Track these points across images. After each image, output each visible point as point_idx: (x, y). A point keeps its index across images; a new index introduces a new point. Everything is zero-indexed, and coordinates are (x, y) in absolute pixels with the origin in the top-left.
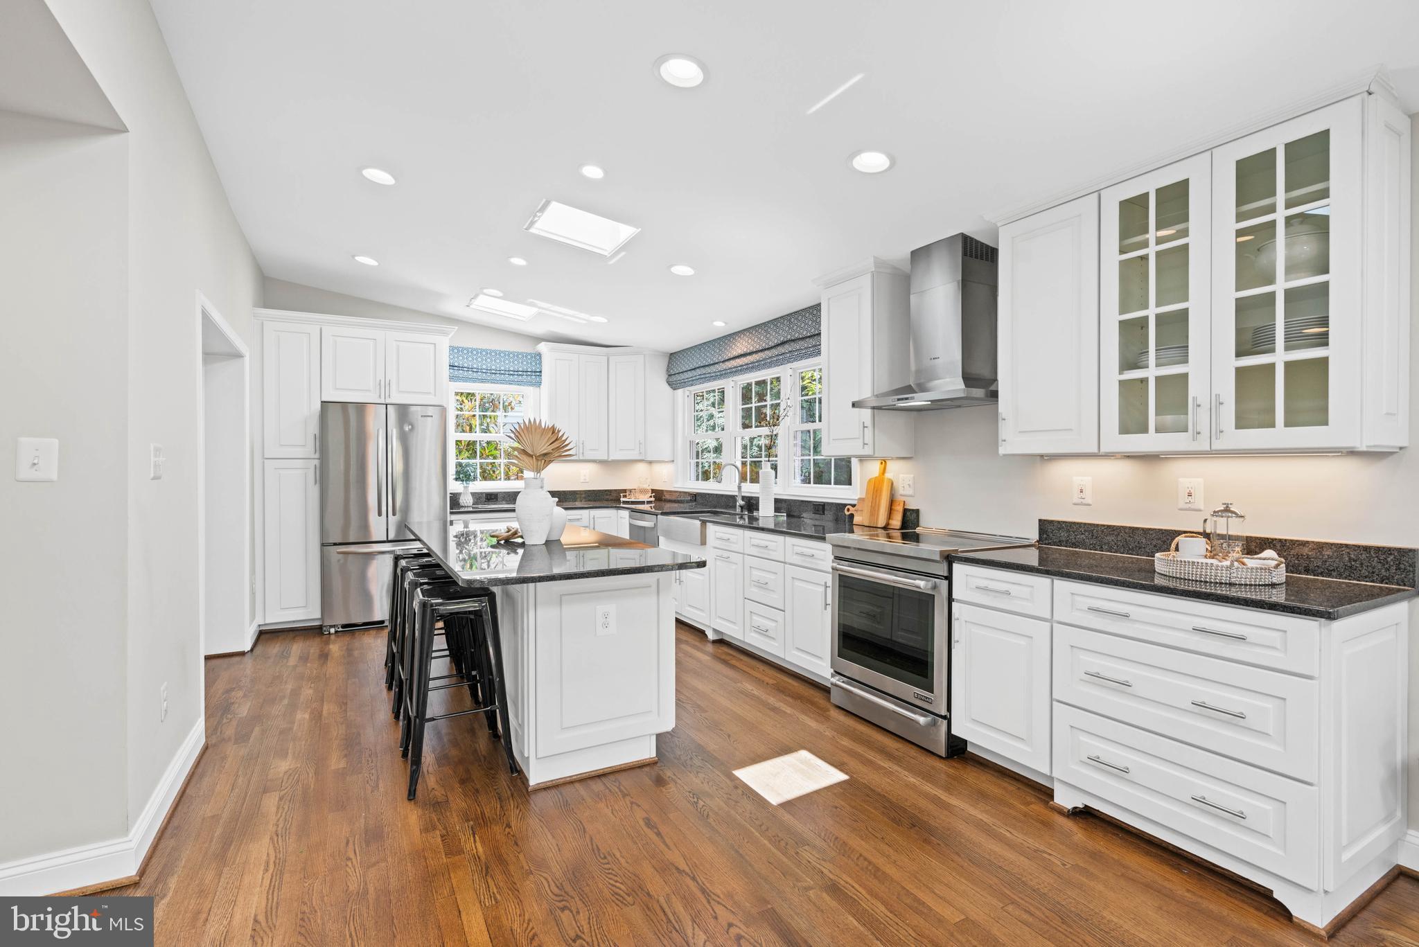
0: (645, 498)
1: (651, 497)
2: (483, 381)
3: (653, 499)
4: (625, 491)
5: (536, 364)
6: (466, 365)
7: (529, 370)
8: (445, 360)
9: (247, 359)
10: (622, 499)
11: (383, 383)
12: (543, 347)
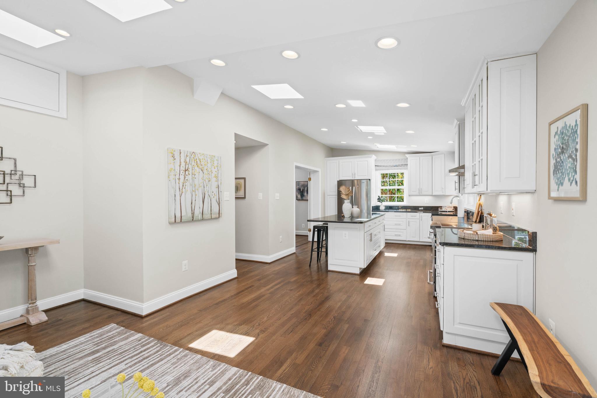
0: (449, 210)
1: (453, 209)
2: (388, 169)
3: (454, 210)
4: (441, 207)
5: (406, 162)
6: (382, 165)
7: (404, 164)
8: (373, 164)
9: (320, 172)
10: (439, 210)
11: (353, 174)
12: (407, 156)
